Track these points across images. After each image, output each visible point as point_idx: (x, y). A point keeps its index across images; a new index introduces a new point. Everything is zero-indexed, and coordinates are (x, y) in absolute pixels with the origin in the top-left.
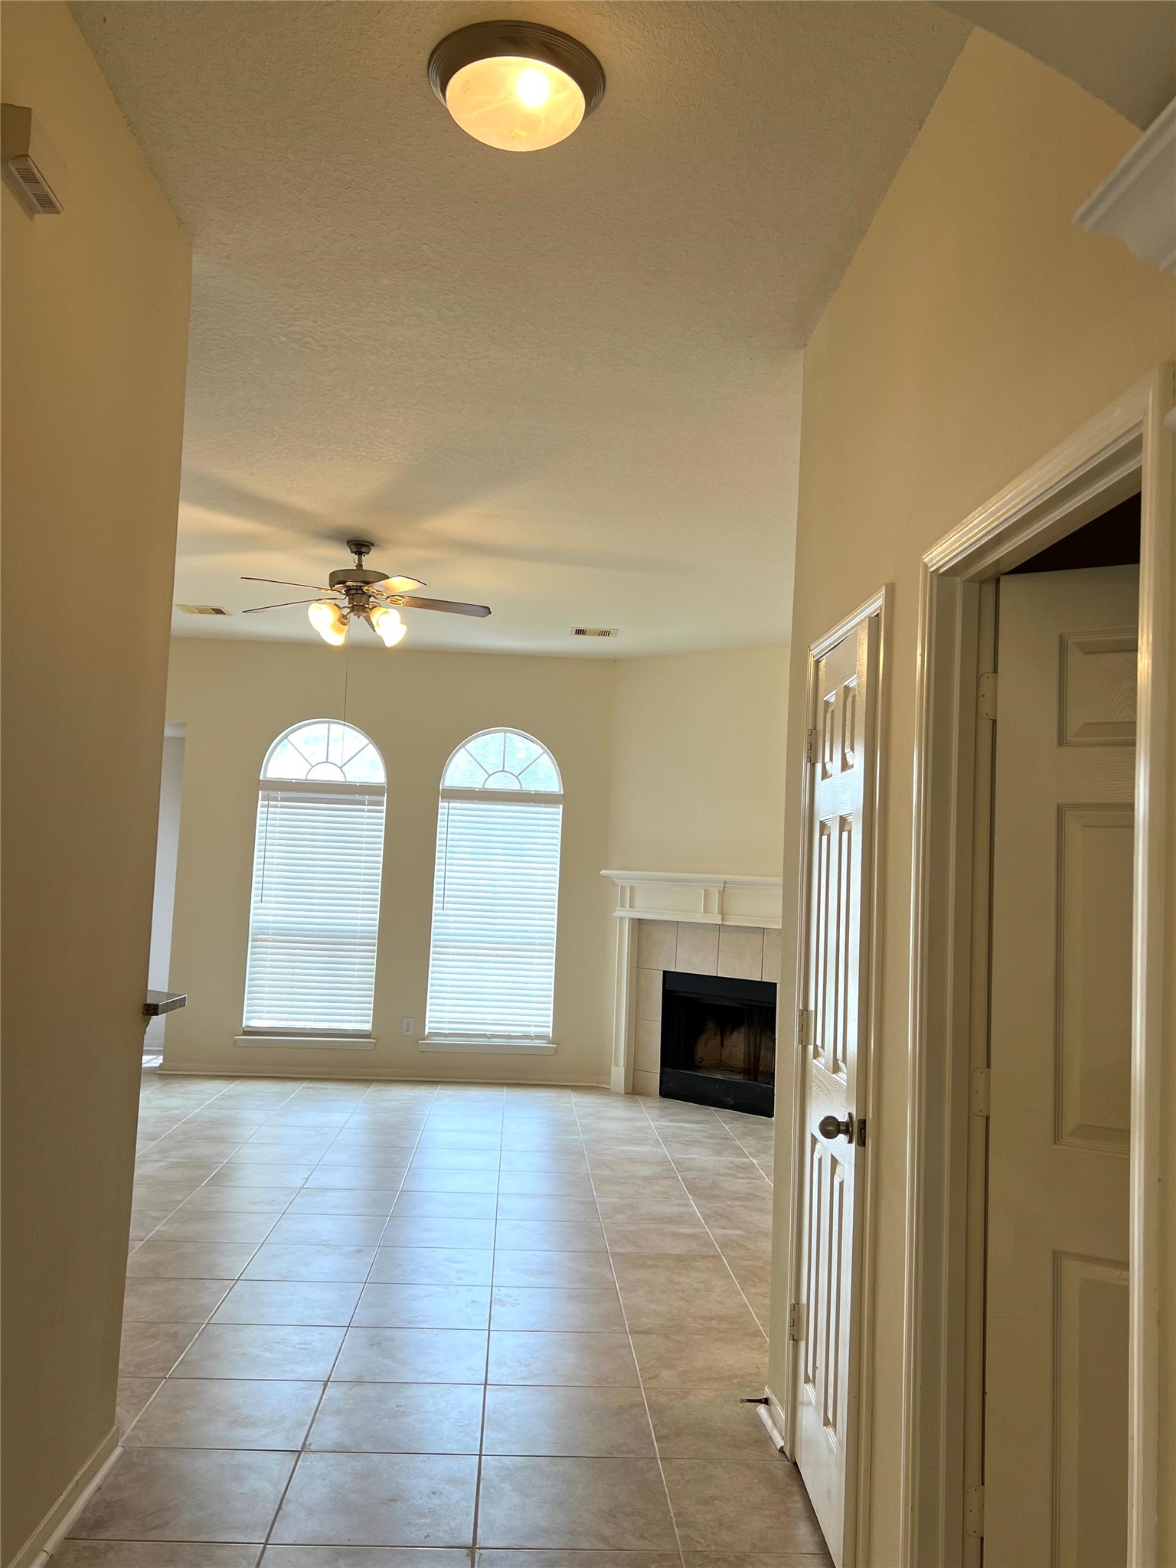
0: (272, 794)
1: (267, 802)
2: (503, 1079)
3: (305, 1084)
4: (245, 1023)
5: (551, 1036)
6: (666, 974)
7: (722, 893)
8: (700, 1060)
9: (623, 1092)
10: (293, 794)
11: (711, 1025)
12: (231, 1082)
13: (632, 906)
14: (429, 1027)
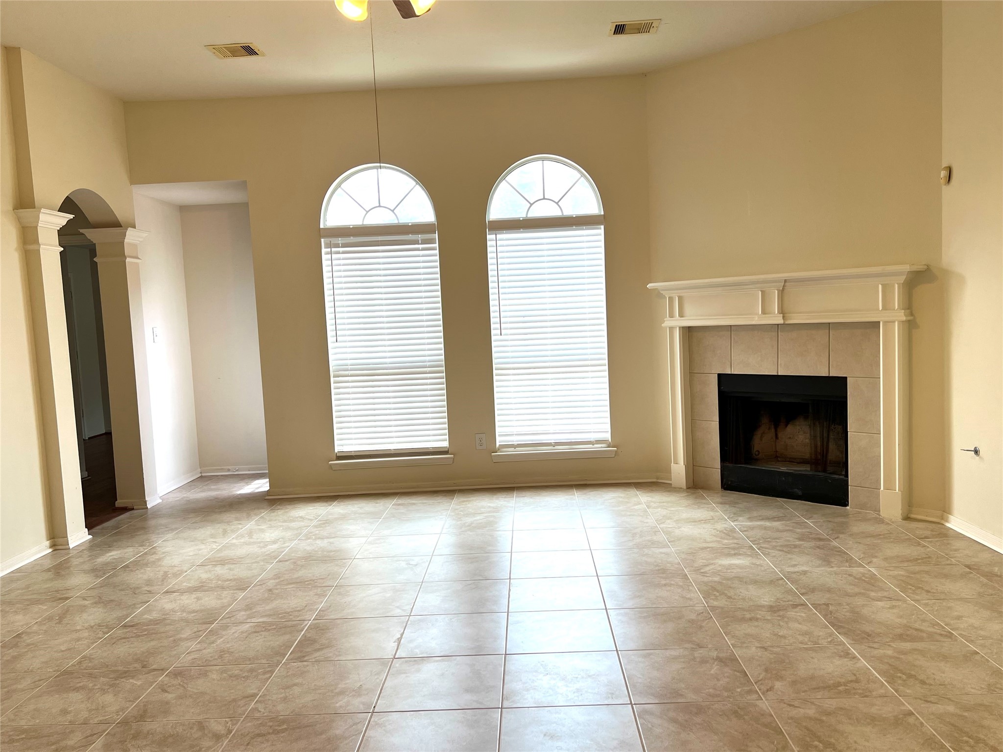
0: (334, 241)
1: (329, 250)
2: (570, 481)
3: (395, 501)
4: (337, 449)
5: (610, 440)
6: (720, 376)
7: (782, 292)
8: (757, 453)
9: (684, 486)
10: (352, 239)
11: (765, 420)
12: (329, 503)
13: (681, 315)
14: (499, 441)
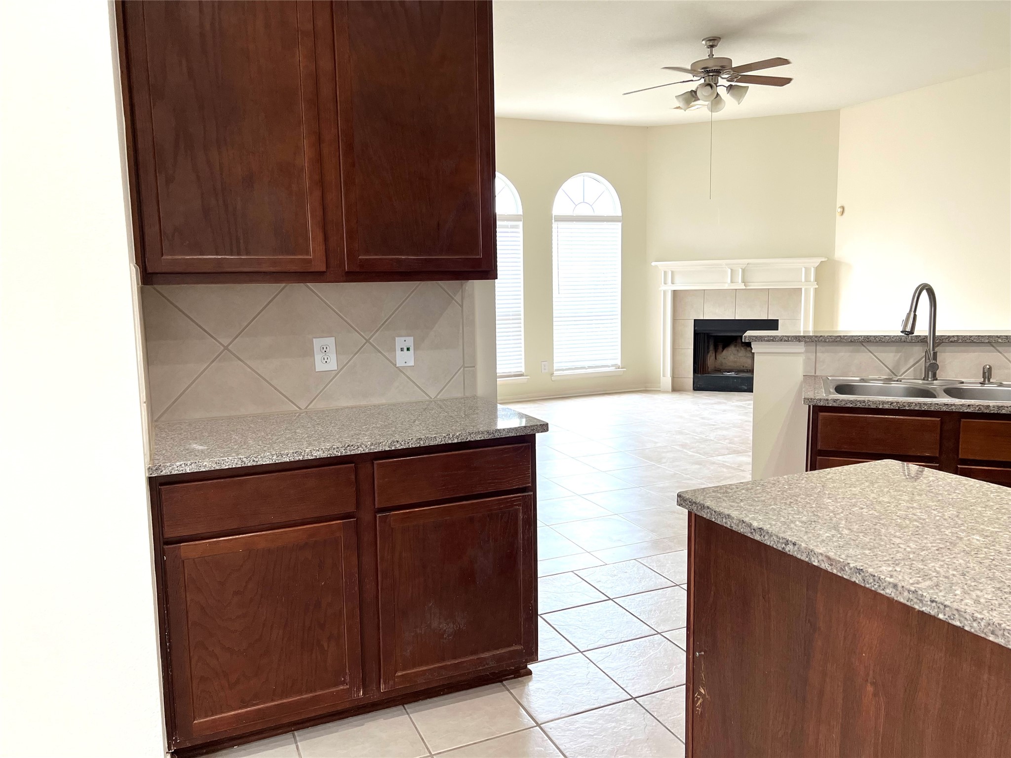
5: (621, 364)
6: (696, 321)
7: (743, 271)
8: (708, 368)
9: (671, 391)
13: (672, 283)
14: (556, 366)
